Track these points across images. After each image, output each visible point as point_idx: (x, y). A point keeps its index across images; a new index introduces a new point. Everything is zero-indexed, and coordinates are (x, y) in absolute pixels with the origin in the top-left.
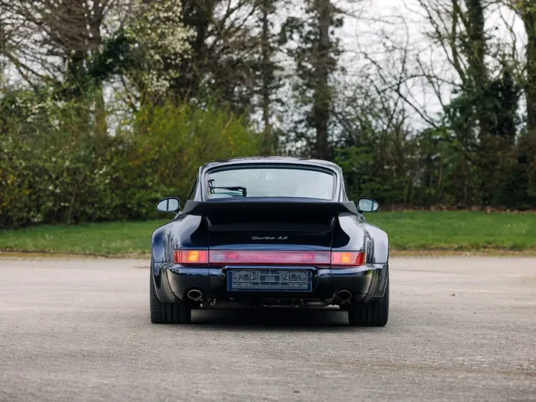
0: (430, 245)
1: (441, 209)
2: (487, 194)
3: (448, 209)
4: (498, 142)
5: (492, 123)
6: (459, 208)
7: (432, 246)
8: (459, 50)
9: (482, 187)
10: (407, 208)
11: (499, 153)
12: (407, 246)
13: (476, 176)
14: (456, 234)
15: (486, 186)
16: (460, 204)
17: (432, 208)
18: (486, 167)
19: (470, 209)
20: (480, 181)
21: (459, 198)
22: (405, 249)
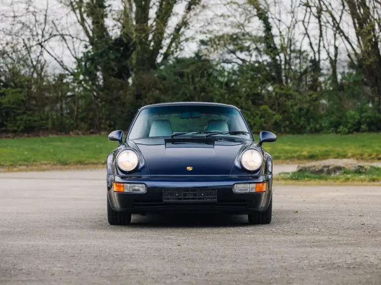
0: (84, 161)
1: (78, 134)
2: (112, 123)
3: (84, 134)
4: (120, 84)
5: (113, 70)
6: (92, 133)
7: (86, 162)
8: (85, 16)
9: (108, 118)
10: (52, 134)
11: (121, 92)
12: (68, 162)
13: (104, 109)
14: (101, 153)
15: (111, 116)
16: (91, 131)
17: (71, 133)
18: (111, 103)
19: (100, 134)
20: (108, 113)
21: (91, 126)
22: (67, 164)
